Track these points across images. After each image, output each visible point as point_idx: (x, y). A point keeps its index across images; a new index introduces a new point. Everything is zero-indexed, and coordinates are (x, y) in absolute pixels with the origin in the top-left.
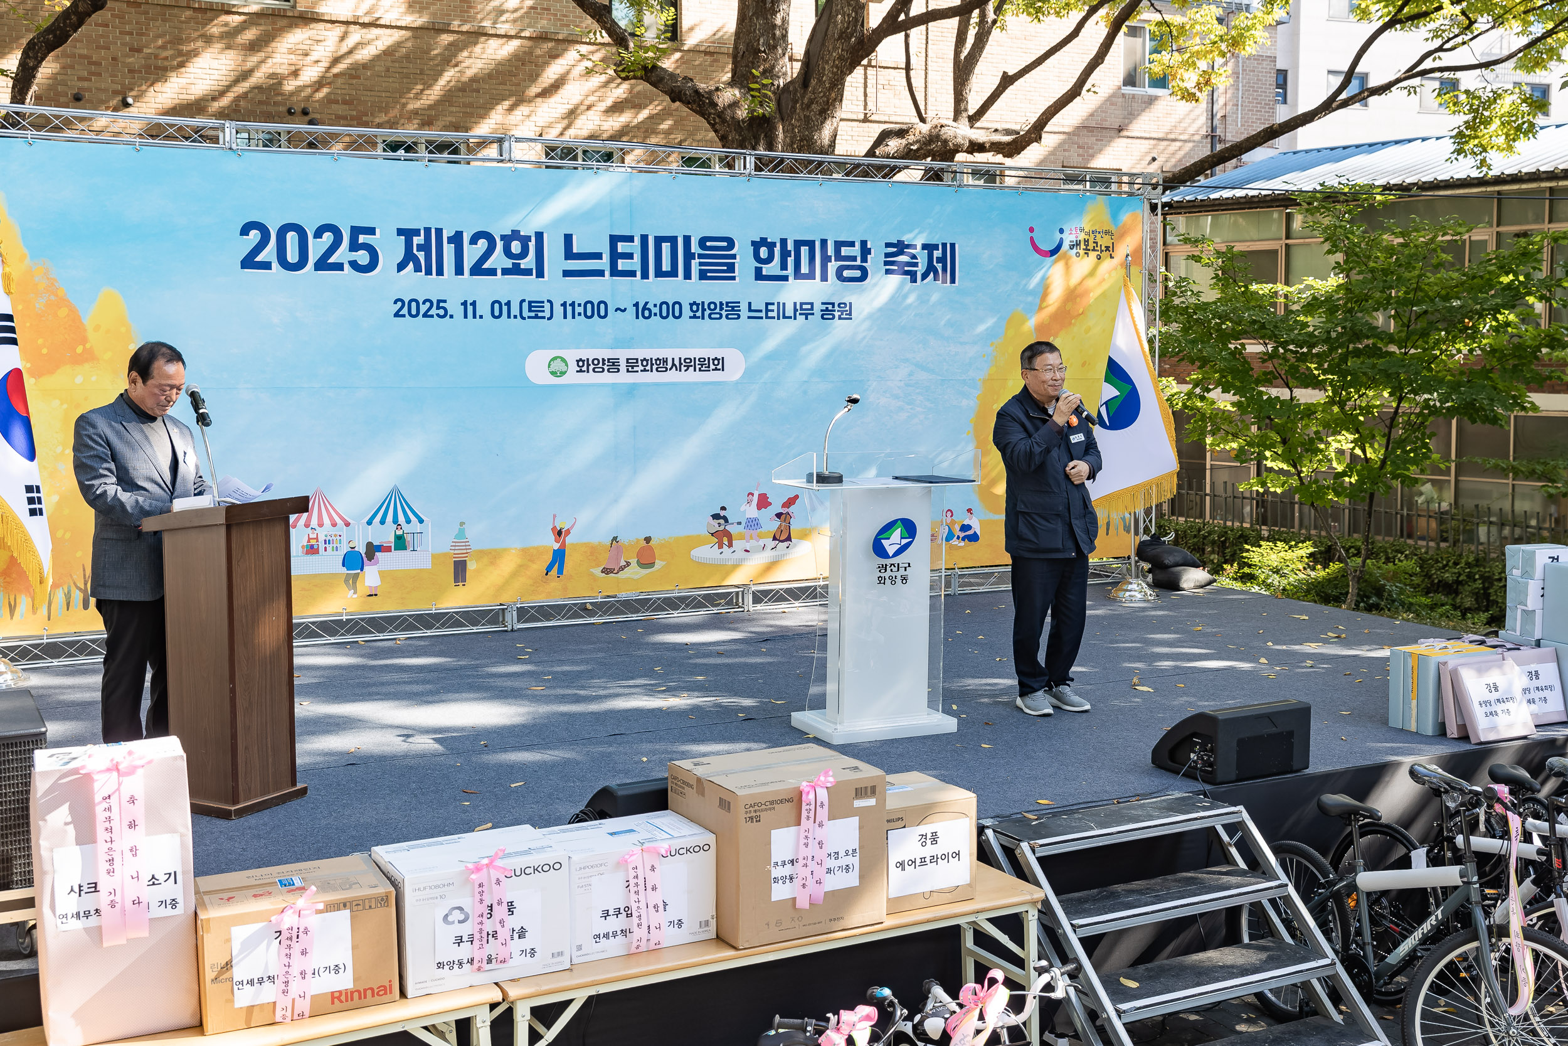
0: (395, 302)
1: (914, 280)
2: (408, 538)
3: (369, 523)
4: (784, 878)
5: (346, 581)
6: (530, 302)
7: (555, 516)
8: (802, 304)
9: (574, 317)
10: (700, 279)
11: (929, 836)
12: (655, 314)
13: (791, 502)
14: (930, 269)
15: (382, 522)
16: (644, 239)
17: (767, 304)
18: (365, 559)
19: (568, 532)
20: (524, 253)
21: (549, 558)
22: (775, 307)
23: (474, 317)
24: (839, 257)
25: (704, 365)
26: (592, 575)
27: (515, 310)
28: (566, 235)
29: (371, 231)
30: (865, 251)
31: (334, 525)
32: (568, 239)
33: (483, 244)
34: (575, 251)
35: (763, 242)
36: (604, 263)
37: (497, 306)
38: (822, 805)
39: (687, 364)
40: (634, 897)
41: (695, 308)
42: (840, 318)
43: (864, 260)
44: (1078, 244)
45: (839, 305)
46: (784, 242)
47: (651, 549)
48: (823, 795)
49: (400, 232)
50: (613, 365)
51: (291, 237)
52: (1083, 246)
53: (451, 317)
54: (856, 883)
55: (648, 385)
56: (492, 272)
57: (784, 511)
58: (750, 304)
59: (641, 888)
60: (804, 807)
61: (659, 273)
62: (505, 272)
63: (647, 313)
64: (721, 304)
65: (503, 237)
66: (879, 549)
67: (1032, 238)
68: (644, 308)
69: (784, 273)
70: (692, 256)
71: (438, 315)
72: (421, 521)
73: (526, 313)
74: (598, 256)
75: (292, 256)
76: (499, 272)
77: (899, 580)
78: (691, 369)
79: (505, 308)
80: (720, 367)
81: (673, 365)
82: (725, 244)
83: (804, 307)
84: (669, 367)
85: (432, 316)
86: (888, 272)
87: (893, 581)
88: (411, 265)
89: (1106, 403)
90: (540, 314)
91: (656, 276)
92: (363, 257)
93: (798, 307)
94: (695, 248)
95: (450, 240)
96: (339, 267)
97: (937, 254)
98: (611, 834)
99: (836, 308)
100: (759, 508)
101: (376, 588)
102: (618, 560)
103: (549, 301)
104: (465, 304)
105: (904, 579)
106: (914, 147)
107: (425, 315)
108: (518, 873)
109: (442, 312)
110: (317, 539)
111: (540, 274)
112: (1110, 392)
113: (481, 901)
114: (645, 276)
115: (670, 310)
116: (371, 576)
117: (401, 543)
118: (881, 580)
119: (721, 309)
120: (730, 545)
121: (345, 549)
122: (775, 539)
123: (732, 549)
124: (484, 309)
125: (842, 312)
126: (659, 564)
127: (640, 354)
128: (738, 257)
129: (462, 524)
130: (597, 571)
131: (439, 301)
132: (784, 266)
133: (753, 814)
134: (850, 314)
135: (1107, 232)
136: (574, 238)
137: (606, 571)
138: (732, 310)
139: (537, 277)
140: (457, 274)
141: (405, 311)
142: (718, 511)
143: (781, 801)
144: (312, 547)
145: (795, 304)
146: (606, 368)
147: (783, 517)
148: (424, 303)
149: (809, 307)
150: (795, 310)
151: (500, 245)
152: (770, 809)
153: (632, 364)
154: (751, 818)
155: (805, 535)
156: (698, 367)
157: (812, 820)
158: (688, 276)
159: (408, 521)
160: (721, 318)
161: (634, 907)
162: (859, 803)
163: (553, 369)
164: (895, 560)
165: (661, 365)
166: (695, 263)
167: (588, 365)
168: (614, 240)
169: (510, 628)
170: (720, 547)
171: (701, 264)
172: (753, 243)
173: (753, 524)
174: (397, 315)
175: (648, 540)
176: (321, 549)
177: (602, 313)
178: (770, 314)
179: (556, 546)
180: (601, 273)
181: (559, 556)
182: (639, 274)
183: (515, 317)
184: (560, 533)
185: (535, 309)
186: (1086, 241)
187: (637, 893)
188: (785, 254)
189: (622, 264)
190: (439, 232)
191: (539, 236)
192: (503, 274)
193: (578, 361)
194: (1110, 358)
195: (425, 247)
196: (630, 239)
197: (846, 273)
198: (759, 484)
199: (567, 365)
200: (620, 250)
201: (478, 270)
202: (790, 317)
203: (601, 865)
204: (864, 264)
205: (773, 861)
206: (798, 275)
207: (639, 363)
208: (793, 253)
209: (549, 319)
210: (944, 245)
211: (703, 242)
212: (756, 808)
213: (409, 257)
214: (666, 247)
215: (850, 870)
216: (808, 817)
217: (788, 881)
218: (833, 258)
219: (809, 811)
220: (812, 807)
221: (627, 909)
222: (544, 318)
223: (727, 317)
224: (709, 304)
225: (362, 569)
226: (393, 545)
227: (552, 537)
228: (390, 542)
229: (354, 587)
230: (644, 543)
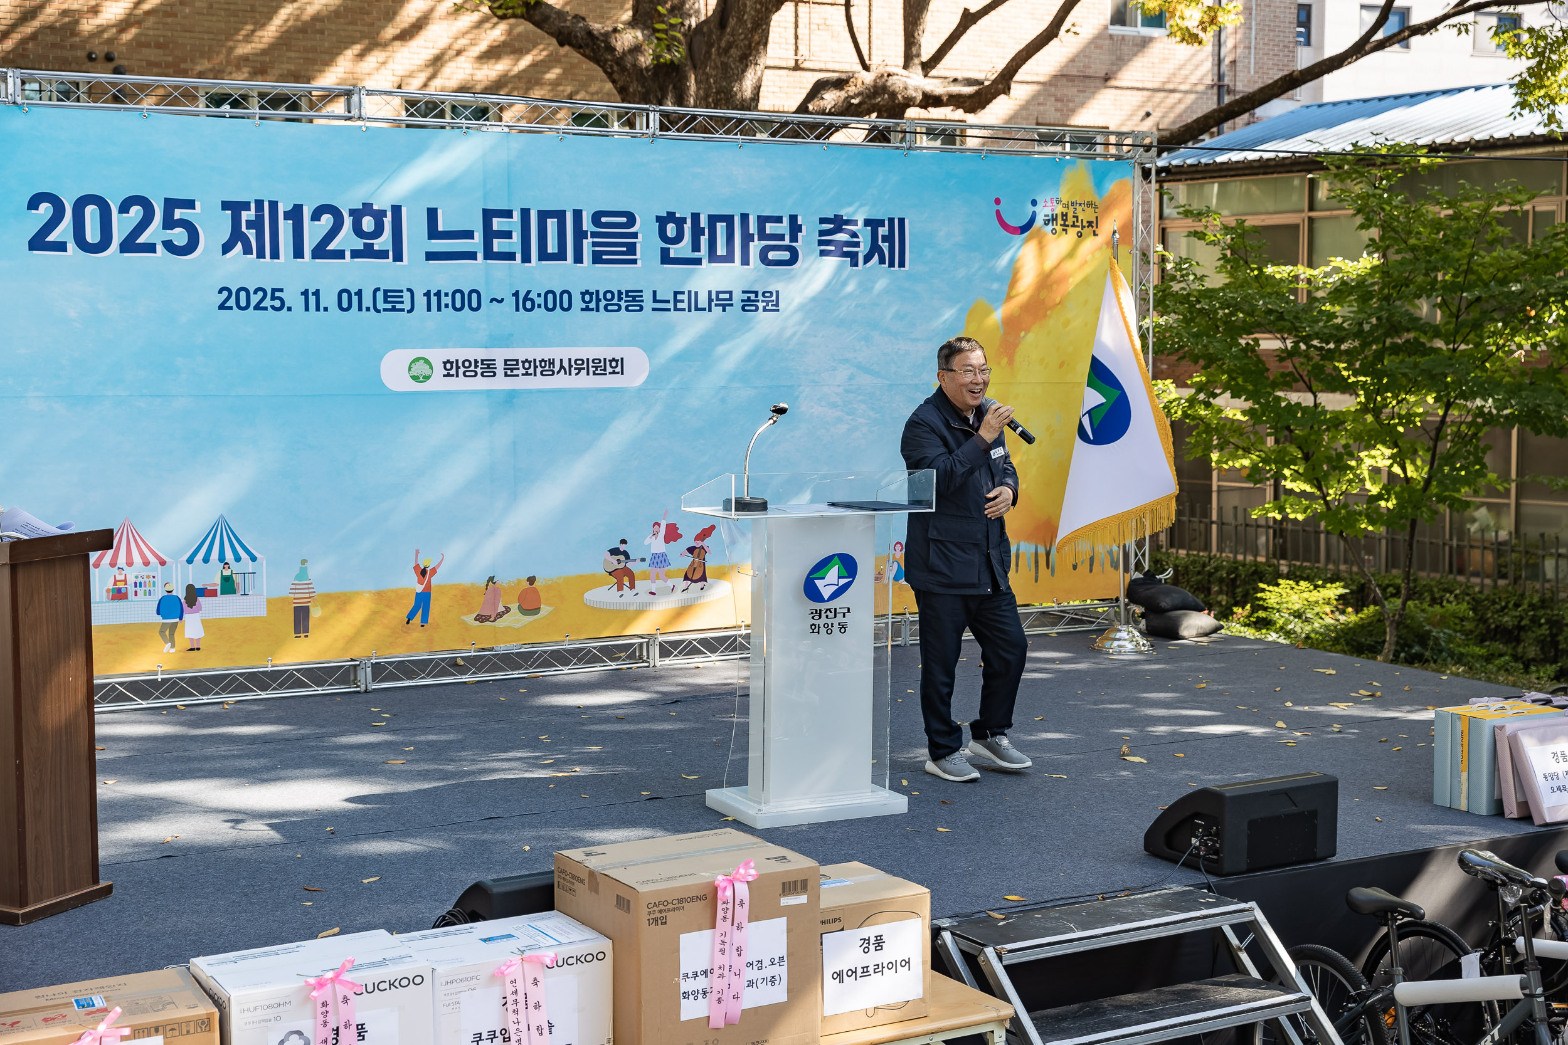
0: (220, 292)
1: (854, 264)
2: (238, 579)
3: (190, 561)
4: (695, 994)
5: (162, 633)
6: (386, 292)
7: (417, 552)
8: (718, 293)
9: (439, 309)
10: (595, 262)
11: (872, 940)
12: (539, 306)
13: (706, 533)
14: (875, 248)
15: (206, 560)
16: (525, 213)
17: (676, 293)
18: (185, 606)
19: (434, 571)
20: (378, 232)
21: (411, 603)
22: (685, 297)
23: (318, 309)
24: (763, 236)
25: (599, 367)
26: (463, 624)
27: (367, 301)
28: (429, 209)
29: (190, 204)
30: (795, 228)
31: (146, 563)
32: (432, 214)
33: (327, 220)
34: (440, 228)
35: (671, 217)
36: (476, 243)
37: (345, 296)
38: (742, 903)
39: (579, 366)
40: (512, 1017)
41: (587, 298)
42: (765, 310)
43: (794, 238)
44: (1054, 219)
45: (764, 293)
46: (696, 217)
47: (536, 591)
48: (743, 890)
49: (225, 205)
50: (488, 368)
51: (91, 212)
52: (1060, 221)
53: (289, 309)
54: (784, 998)
55: (530, 392)
56: (339, 254)
57: (698, 544)
58: (655, 293)
59: (521, 1006)
60: (720, 906)
61: (544, 256)
62: (355, 254)
63: (529, 305)
64: (620, 293)
65: (352, 212)
66: (811, 591)
67: (998, 212)
68: (526, 298)
69: (696, 255)
70: (584, 235)
71: (273, 307)
72: (254, 559)
73: (381, 305)
74: (469, 235)
75: (92, 235)
76: (348, 254)
77: (836, 629)
78: (584, 372)
79: (355, 299)
80: (618, 369)
81: (562, 367)
82: (624, 220)
83: (721, 296)
84: (556, 369)
85: (265, 309)
86: (823, 253)
87: (829, 630)
88: (239, 246)
89: (1089, 412)
90: (398, 306)
91: (540, 260)
92: (179, 236)
93: (714, 297)
94: (587, 225)
95: (287, 215)
96: (150, 248)
97: (883, 231)
98: (485, 940)
99: (760, 297)
100: (667, 541)
101: (198, 640)
102: (495, 606)
103: (409, 290)
104: (305, 293)
105: (843, 627)
106: (855, 101)
107: (257, 307)
108: (370, 989)
109: (277, 303)
110: (125, 581)
111: (398, 257)
112: (1094, 398)
113: (325, 1023)
114: (526, 259)
115: (557, 301)
116: (192, 626)
117: (228, 585)
118: (815, 630)
119: (620, 299)
120: (632, 586)
121: (160, 593)
122: (686, 578)
123: (634, 592)
124: (329, 299)
125: (767, 302)
126: (545, 610)
127: (521, 354)
128: (640, 235)
129: (304, 562)
130: (470, 619)
131: (274, 290)
132: (696, 247)
133: (658, 915)
134: (777, 305)
135: (1089, 204)
136: (440, 213)
137: (481, 618)
138: (633, 300)
139: (394, 260)
140: (296, 256)
141: (232, 302)
142: (617, 545)
143: (692, 899)
144: (119, 590)
145: (710, 292)
146: (479, 371)
147: (696, 552)
148: (255, 292)
149: (727, 296)
150: (710, 300)
151: (348, 221)
152: (679, 909)
153: (511, 367)
154: (656, 920)
155: (722, 574)
156: (591, 370)
157: (729, 921)
158: (578, 259)
159: (238, 559)
160: (619, 309)
161: (512, 1029)
162: (786, 901)
163: (414, 373)
164: (832, 605)
165: (547, 367)
166: (587, 243)
167: (458, 368)
168: (488, 215)
169: (363, 688)
170: (620, 588)
171: (595, 244)
172: (659, 219)
173: (660, 560)
174: (222, 307)
175: (531, 580)
176: (131, 594)
177: (474, 305)
178: (679, 305)
179: (420, 588)
180: (472, 256)
181: (423, 601)
182: (519, 256)
183: (368, 309)
184: (423, 572)
185: (392, 300)
186: (1065, 216)
187: (516, 1012)
188: (697, 232)
189: (498, 245)
190: (274, 205)
191: (397, 210)
192: (352, 257)
193: (445, 363)
194: (1094, 358)
195: (256, 224)
196: (508, 214)
197: (772, 255)
198: (666, 512)
199: (431, 368)
200: (495, 228)
201: (321, 251)
202: (704, 309)
203: (472, 979)
204: (794, 244)
205: (682, 971)
206: (713, 257)
207: (520, 364)
208: (707, 231)
209: (409, 311)
210: (891, 220)
211: (596, 217)
212: (662, 907)
213: (237, 236)
214: (552, 224)
215: (777, 982)
216: (725, 919)
217: (700, 996)
218: (756, 237)
219: (726, 910)
220: (730, 906)
221: (504, 1031)
222: (403, 310)
223: (627, 309)
224: (605, 293)
225: (181, 618)
226: (219, 589)
227: (414, 578)
228: (216, 585)
229: (172, 640)
230: (526, 585)
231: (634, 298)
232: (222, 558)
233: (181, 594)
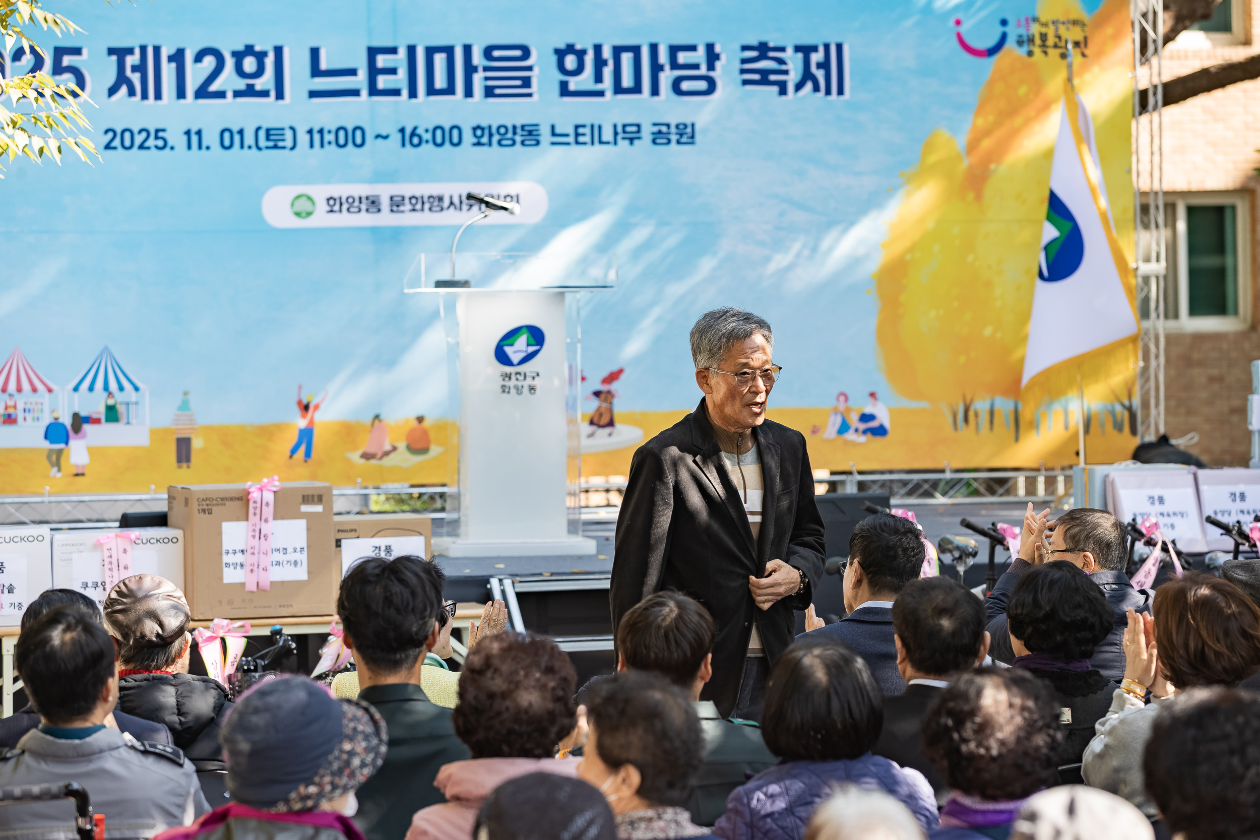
0: (106, 132)
1: (783, 91)
2: (121, 409)
3: (76, 389)
4: (235, 565)
5: (49, 457)
6: (268, 130)
7: (300, 387)
8: (624, 126)
9: (322, 146)
10: (486, 96)
11: (383, 548)
12: (427, 141)
13: (613, 377)
14: (807, 76)
15: (91, 389)
16: (412, 50)
17: (577, 127)
18: (71, 432)
19: (317, 407)
20: (260, 72)
21: (293, 438)
22: (587, 130)
23: (200, 147)
24: (675, 65)
26: (348, 461)
27: (249, 139)
28: (311, 49)
29: (77, 51)
30: (712, 57)
31: (34, 390)
32: (315, 53)
33: (209, 62)
34: (323, 67)
35: (570, 49)
36: (361, 80)
37: (227, 135)
38: (267, 504)
40: (108, 573)
41: (479, 133)
42: (678, 143)
43: (711, 67)
44: (1030, 39)
45: (677, 126)
46: (598, 49)
47: (425, 431)
48: (269, 497)
49: (111, 51)
50: (374, 204)
52: (1038, 41)
53: (172, 148)
54: (305, 577)
55: (416, 229)
56: (221, 95)
57: (604, 388)
58: (553, 127)
59: (115, 566)
60: (251, 505)
61: (431, 91)
62: (237, 94)
63: (416, 140)
64: (514, 127)
65: (235, 54)
66: (501, 356)
67: (957, 35)
68: (413, 134)
69: (599, 87)
70: (475, 69)
71: (157, 147)
72: (137, 389)
73: (263, 142)
74: (353, 72)
76: (230, 94)
77: (526, 390)
79: (237, 138)
81: (452, 203)
82: (518, 53)
83: (628, 129)
84: (446, 205)
85: (148, 148)
86: (745, 82)
87: (519, 390)
88: (124, 89)
89: (1045, 247)
90: (280, 144)
91: (428, 94)
93: (619, 129)
94: (478, 59)
95: (171, 59)
97: (817, 57)
99: (673, 129)
101: (83, 467)
102: (381, 443)
103: (292, 128)
104: (188, 133)
105: (532, 389)
107: (141, 147)
108: (7, 540)
109: (160, 143)
110: (15, 407)
111: (280, 95)
112: (1047, 232)
114: (413, 94)
115: (447, 136)
116: (78, 452)
117: (112, 414)
118: (505, 389)
119: (514, 134)
121: (47, 420)
122: (592, 423)
124: (211, 138)
125: (681, 135)
126: (435, 450)
127: (407, 189)
128: (535, 68)
129: (186, 393)
130: (355, 457)
131: (157, 131)
132: (599, 78)
133: (205, 507)
134: (693, 137)
135: (1075, 22)
136: (322, 52)
137: (367, 456)
138: (529, 135)
139: (276, 98)
140: (178, 97)
141: (117, 142)
143: (232, 499)
144: (9, 416)
145: (615, 126)
146: (363, 207)
147: (603, 396)
148: (140, 132)
149: (634, 129)
150: (616, 134)
151: (230, 62)
152: (221, 504)
153: (396, 203)
154: (204, 511)
157: (258, 516)
158: (469, 93)
159: (121, 388)
160: (514, 144)
162: (305, 508)
163: (296, 209)
164: (520, 369)
165: (437, 202)
166: (478, 79)
167: (341, 204)
168: (373, 52)
172: (557, 51)
174: (108, 147)
176: (20, 420)
177: (359, 141)
178: (581, 139)
179: (302, 423)
180: (356, 93)
181: (306, 436)
182: (405, 93)
183: (250, 147)
184: (306, 408)
185: (274, 138)
186: (1044, 37)
187: (111, 569)
188: (600, 63)
189: (383, 82)
190: (157, 50)
191: (278, 50)
192: (234, 96)
193: (328, 200)
194: (1052, 189)
195: (140, 68)
196: (393, 51)
199: (314, 204)
200: (380, 65)
201: (202, 93)
202: (608, 143)
203: (81, 544)
204: (711, 74)
205: (225, 548)
206: (618, 89)
207: (407, 201)
208: (611, 63)
209: (293, 148)
210: (827, 47)
211: (488, 52)
212: (208, 502)
213: (122, 79)
214: (440, 59)
215: (299, 565)
216: (255, 514)
217: (239, 567)
218: (667, 67)
219: (255, 508)
220: (259, 505)
221: (104, 584)
222: (284, 148)
223: (523, 143)
224: (499, 128)
225: (67, 443)
226: (103, 418)
227: (297, 411)
228: (99, 413)
229: (58, 464)
230: (414, 423)
231: (530, 133)
232: (106, 388)
233: (67, 421)
